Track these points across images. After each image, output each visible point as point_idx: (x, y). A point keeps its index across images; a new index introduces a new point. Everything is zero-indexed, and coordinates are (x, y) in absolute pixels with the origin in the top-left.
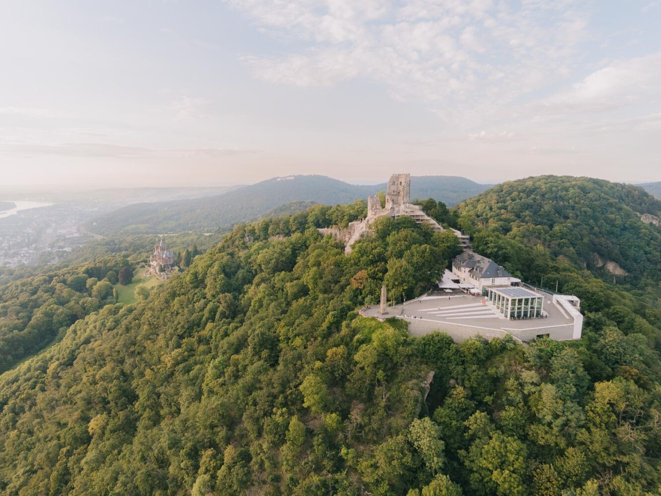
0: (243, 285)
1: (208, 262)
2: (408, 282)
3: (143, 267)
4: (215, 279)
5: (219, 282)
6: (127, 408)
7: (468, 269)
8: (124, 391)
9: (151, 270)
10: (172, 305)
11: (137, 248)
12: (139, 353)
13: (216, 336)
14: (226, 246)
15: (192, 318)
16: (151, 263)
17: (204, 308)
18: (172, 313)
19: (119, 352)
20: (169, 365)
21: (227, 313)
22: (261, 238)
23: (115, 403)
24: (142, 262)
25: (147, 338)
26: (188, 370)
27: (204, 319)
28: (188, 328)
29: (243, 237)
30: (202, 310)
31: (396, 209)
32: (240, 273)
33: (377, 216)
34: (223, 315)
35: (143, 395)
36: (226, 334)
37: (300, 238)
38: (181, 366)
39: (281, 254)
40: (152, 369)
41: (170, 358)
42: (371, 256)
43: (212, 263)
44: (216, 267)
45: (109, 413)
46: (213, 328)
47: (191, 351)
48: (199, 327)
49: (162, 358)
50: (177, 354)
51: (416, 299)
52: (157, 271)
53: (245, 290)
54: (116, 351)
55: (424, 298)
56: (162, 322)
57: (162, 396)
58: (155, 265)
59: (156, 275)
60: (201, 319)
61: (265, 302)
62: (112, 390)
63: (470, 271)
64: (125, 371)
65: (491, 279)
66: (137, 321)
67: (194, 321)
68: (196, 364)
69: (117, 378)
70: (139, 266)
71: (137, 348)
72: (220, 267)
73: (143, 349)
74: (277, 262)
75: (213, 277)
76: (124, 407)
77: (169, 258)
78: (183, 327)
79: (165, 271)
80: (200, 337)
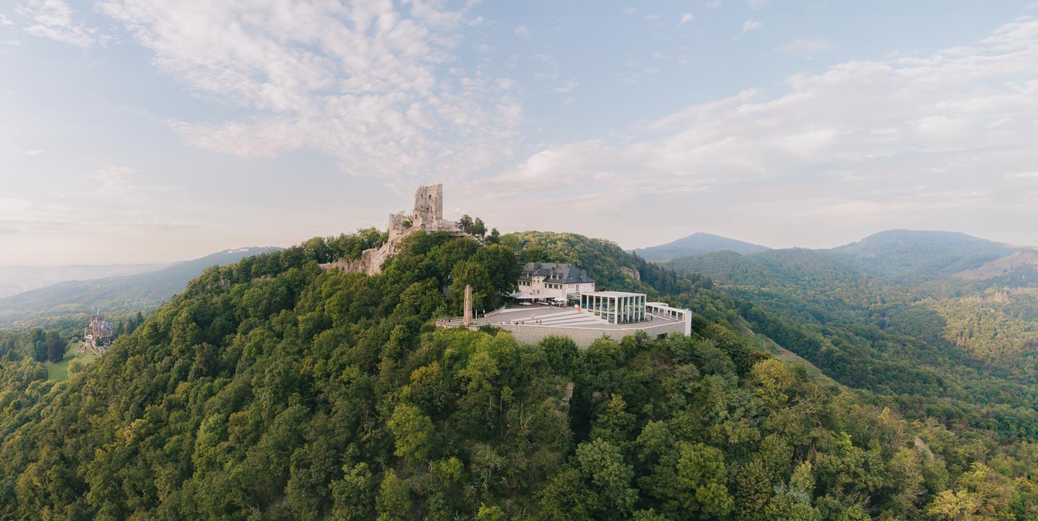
0: (223, 335)
1: (173, 310)
2: (486, 289)
3: (76, 341)
4: (184, 329)
5: (190, 333)
6: (76, 500)
7: (542, 278)
8: (68, 480)
9: (86, 344)
10: (123, 368)
11: (67, 325)
12: (83, 431)
13: (196, 396)
14: (194, 293)
15: (154, 381)
16: (86, 337)
17: (170, 368)
18: (124, 379)
19: (55, 431)
20: (129, 441)
21: (205, 370)
22: (241, 280)
23: (57, 495)
24: (75, 336)
25: (92, 411)
26: (159, 444)
27: (172, 380)
28: (150, 394)
29: (217, 280)
30: (168, 370)
31: (428, 226)
32: (218, 322)
33: (404, 235)
34: (199, 373)
35: (96, 483)
36: (211, 393)
37: (297, 274)
38: (148, 439)
39: (272, 294)
40: (104, 449)
41: (129, 431)
42: (416, 271)
43: (177, 311)
44: (184, 314)
45: (52, 507)
46: (188, 388)
47: (159, 422)
48: (164, 391)
49: (118, 434)
50: (140, 425)
51: (496, 312)
52: (94, 345)
53: (227, 341)
54: (52, 431)
55: (504, 310)
56: (110, 390)
57: (125, 481)
58: (91, 338)
59: (92, 350)
60: (167, 382)
61: (265, 346)
62: (53, 477)
63: (544, 281)
64: (66, 455)
65: (575, 285)
66: (76, 393)
67: (156, 385)
68: (171, 435)
69: (56, 462)
70: (71, 341)
71: (78, 425)
72: (190, 313)
73: (87, 425)
74: (270, 303)
75: (181, 327)
76: (70, 500)
77: (108, 329)
78: (142, 393)
79: (102, 345)
80: (170, 402)
